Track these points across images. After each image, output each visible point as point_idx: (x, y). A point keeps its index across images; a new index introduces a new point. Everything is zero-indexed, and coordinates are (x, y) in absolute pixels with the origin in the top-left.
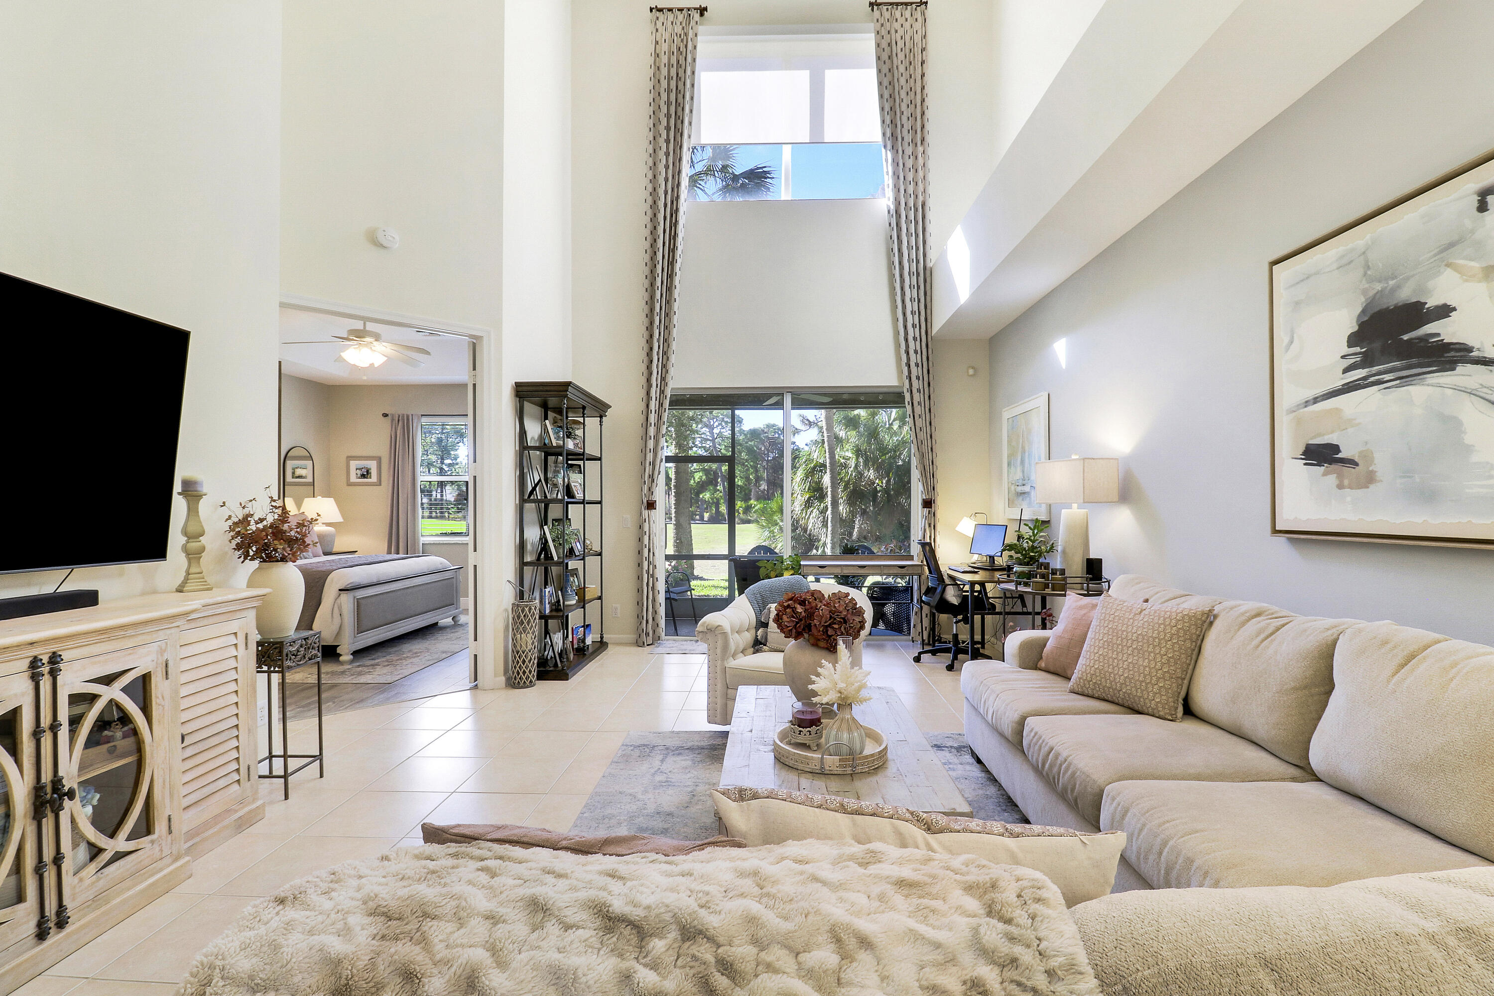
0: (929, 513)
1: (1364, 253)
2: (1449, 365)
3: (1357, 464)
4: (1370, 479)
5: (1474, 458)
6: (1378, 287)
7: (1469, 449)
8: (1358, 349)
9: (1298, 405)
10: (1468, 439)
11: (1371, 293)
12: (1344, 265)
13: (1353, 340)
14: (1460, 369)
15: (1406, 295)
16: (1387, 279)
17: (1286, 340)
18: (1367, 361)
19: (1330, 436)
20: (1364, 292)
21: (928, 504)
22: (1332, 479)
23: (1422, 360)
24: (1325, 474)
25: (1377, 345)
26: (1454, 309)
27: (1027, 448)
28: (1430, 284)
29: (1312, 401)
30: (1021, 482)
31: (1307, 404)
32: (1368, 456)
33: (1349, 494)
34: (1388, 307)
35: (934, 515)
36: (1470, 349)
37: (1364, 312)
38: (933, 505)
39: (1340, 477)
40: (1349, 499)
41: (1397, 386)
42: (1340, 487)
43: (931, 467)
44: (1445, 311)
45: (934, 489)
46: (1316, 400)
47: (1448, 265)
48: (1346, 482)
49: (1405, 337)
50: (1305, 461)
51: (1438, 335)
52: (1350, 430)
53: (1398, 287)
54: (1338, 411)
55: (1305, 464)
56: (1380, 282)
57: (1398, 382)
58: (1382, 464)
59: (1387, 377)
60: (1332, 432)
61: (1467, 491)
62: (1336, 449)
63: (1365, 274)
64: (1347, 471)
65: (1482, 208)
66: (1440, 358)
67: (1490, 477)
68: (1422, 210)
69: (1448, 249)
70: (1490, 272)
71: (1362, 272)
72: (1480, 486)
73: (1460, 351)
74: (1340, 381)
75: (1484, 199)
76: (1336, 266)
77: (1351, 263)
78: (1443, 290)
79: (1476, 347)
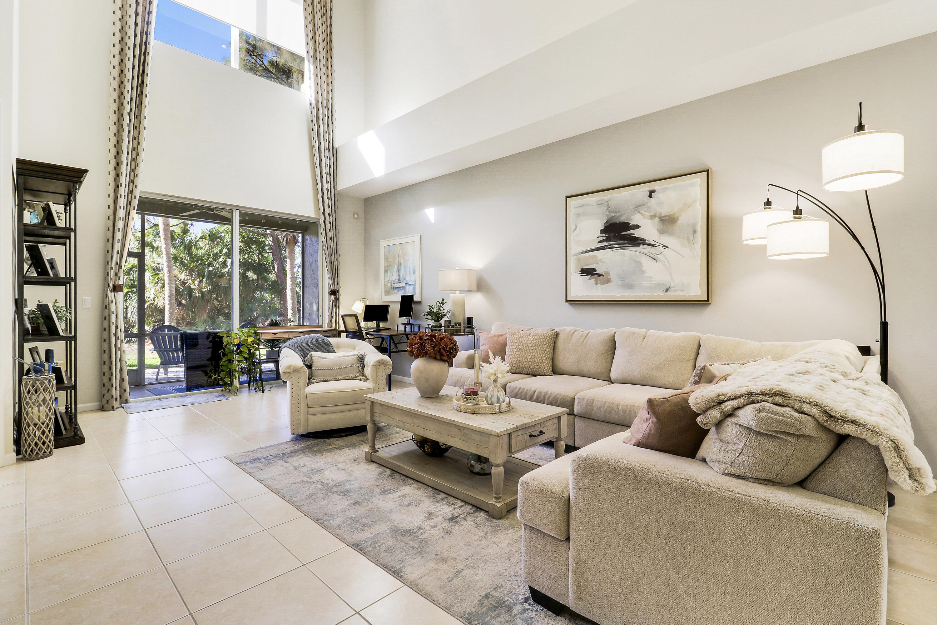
0: (335, 298)
1: (607, 202)
2: (638, 245)
3: (603, 276)
4: (608, 281)
5: (646, 275)
6: (613, 215)
7: (644, 272)
8: (604, 235)
9: (578, 253)
10: (644, 269)
11: (610, 217)
12: (600, 204)
13: (602, 232)
14: (641, 246)
15: (623, 219)
16: (616, 213)
17: (573, 228)
18: (608, 239)
19: (592, 265)
20: (607, 215)
21: (334, 293)
22: (593, 281)
23: (627, 242)
24: (590, 279)
25: (612, 235)
26: (640, 227)
27: (402, 262)
28: (632, 217)
29: (584, 252)
30: (397, 281)
31: (582, 253)
32: (608, 273)
33: (600, 286)
34: (617, 222)
35: (338, 300)
36: (645, 240)
37: (607, 222)
38: (337, 294)
39: (596, 280)
40: (600, 288)
41: (619, 250)
42: (596, 284)
43: (337, 270)
44: (637, 227)
45: (338, 284)
46: (586, 252)
47: (638, 212)
48: (599, 282)
49: (623, 233)
50: (581, 274)
51: (635, 234)
52: (600, 264)
53: (620, 216)
54: (595, 256)
56: (613, 213)
57: (620, 248)
58: (613, 276)
59: (616, 246)
60: (593, 264)
61: (644, 285)
62: (595, 270)
63: (608, 209)
64: (599, 278)
65: (650, 196)
66: (637, 242)
67: (651, 281)
68: (630, 192)
69: (638, 207)
70: (653, 217)
71: (606, 208)
72: (648, 284)
73: (642, 240)
74: (596, 246)
75: (651, 193)
76: (596, 204)
77: (603, 204)
78: (636, 220)
79: (647, 240)
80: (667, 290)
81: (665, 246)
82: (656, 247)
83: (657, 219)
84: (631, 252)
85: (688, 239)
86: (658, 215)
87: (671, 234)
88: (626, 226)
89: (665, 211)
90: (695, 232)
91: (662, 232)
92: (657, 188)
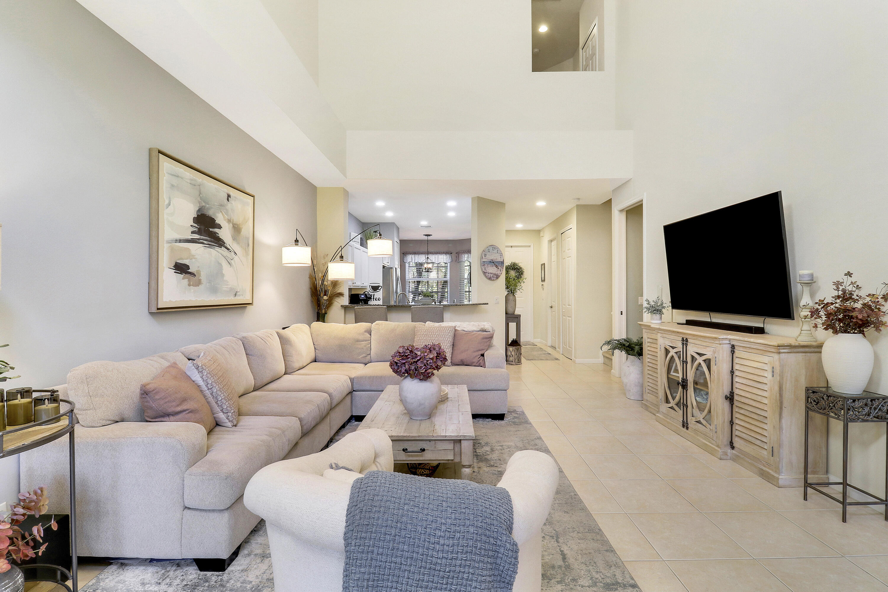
1: (199, 185)
2: (220, 246)
3: (195, 276)
4: (200, 283)
5: (225, 279)
6: (204, 204)
7: (224, 276)
8: (196, 225)
9: (172, 240)
10: (224, 271)
11: (201, 205)
12: (193, 184)
13: (195, 220)
14: (222, 248)
15: (211, 213)
16: (206, 203)
17: (167, 202)
18: (199, 232)
19: (186, 260)
20: (199, 203)
22: (186, 281)
23: (213, 240)
24: (183, 279)
25: (202, 227)
26: (222, 227)
28: (217, 215)
29: (178, 241)
31: (176, 241)
32: (199, 272)
33: (192, 288)
34: (206, 215)
36: (225, 243)
37: (199, 210)
39: (189, 281)
40: (192, 291)
42: (189, 285)
44: (220, 227)
46: (180, 241)
47: (221, 212)
48: (191, 283)
49: (211, 230)
51: (218, 234)
52: (193, 260)
53: (209, 208)
54: (188, 249)
55: (175, 272)
56: (204, 202)
57: (208, 246)
58: (203, 276)
59: (205, 242)
61: (223, 289)
62: (188, 267)
63: (199, 195)
64: (192, 278)
65: (228, 200)
66: (218, 242)
67: (227, 285)
68: (216, 186)
69: (221, 206)
70: (229, 221)
71: (198, 193)
72: (225, 288)
73: (223, 242)
74: (189, 237)
75: (228, 197)
76: (189, 181)
77: (195, 185)
78: (220, 219)
79: (226, 243)
80: (235, 295)
81: (235, 253)
82: (230, 251)
83: (231, 225)
84: (216, 252)
85: (246, 251)
86: (232, 221)
87: (238, 242)
88: (213, 223)
89: (235, 218)
90: (248, 245)
91: (234, 239)
92: (231, 194)
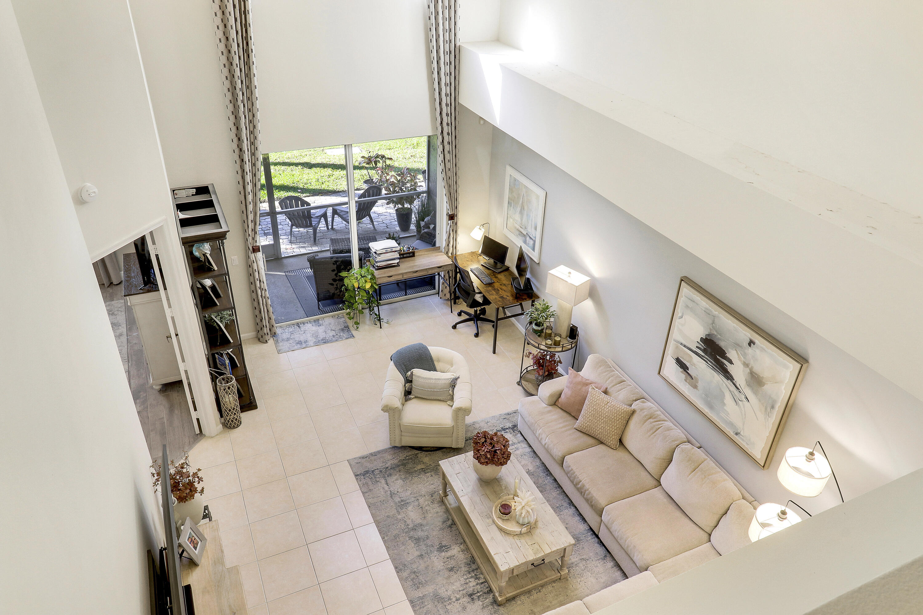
1: (714, 316)
2: (727, 378)
3: (693, 379)
4: (695, 387)
5: (725, 408)
7: (724, 404)
8: (703, 345)
9: (679, 341)
10: (725, 401)
11: (712, 332)
12: (707, 313)
13: (702, 340)
14: (729, 381)
15: (722, 344)
16: (718, 333)
17: (680, 315)
18: (704, 351)
19: (686, 362)
20: (710, 329)
21: (452, 217)
22: (683, 376)
23: (720, 368)
24: (681, 372)
25: (709, 350)
26: (733, 364)
27: (526, 208)
28: (729, 350)
29: (683, 345)
30: (519, 224)
31: (681, 344)
32: (696, 379)
33: (687, 385)
34: (717, 343)
36: (733, 379)
37: (708, 335)
39: (686, 378)
40: (687, 387)
41: (711, 368)
42: (685, 381)
44: (731, 362)
46: (685, 346)
47: (736, 350)
48: (688, 381)
49: (719, 358)
50: (676, 361)
51: (727, 367)
52: (694, 367)
53: (721, 340)
54: (691, 356)
55: (676, 363)
56: (716, 332)
57: (712, 367)
58: (700, 385)
59: (709, 363)
60: (688, 362)
61: (721, 414)
62: (688, 368)
63: (712, 324)
64: (689, 378)
65: (750, 345)
66: (726, 374)
67: (728, 416)
68: (734, 325)
69: (737, 346)
70: (746, 365)
71: (711, 322)
72: (725, 416)
73: (731, 377)
74: (695, 349)
75: (751, 343)
76: (704, 309)
77: (709, 314)
78: (731, 354)
79: (735, 380)
80: (737, 434)
81: (747, 399)
82: (740, 392)
83: (748, 370)
84: (720, 379)
85: (766, 409)
86: (750, 367)
87: (755, 393)
88: (722, 353)
89: (757, 369)
90: (773, 407)
91: (750, 385)
92: (756, 341)
